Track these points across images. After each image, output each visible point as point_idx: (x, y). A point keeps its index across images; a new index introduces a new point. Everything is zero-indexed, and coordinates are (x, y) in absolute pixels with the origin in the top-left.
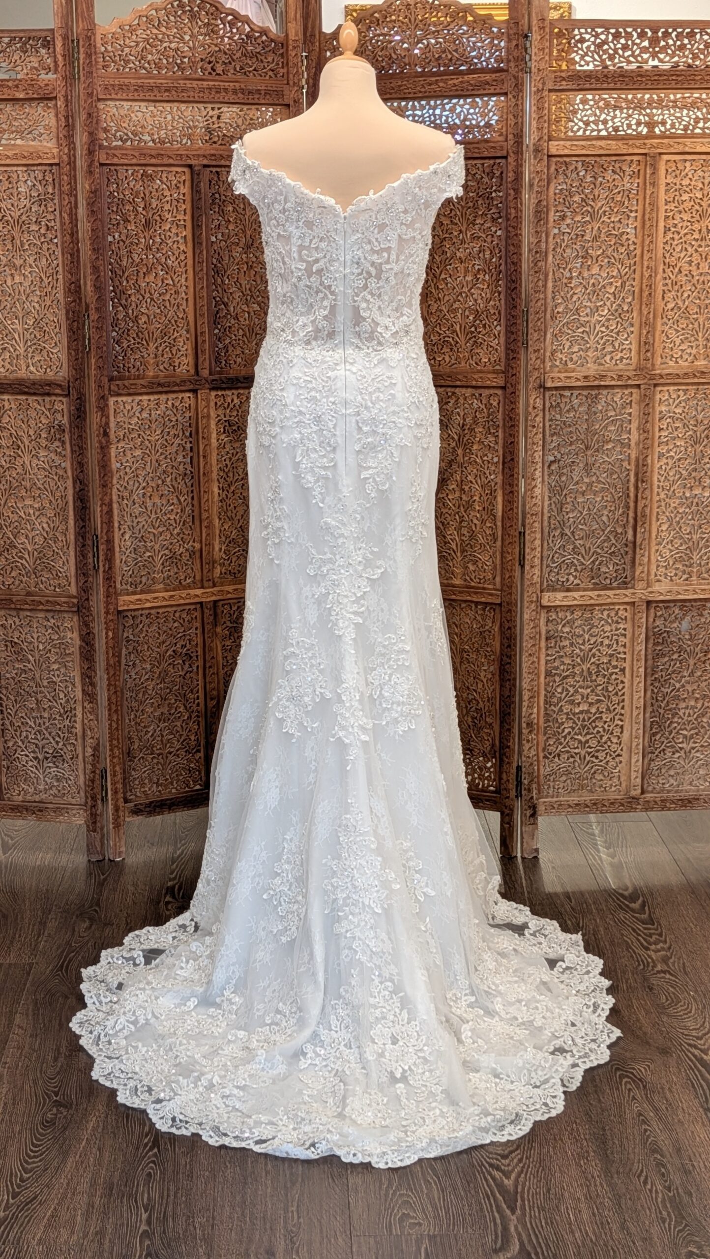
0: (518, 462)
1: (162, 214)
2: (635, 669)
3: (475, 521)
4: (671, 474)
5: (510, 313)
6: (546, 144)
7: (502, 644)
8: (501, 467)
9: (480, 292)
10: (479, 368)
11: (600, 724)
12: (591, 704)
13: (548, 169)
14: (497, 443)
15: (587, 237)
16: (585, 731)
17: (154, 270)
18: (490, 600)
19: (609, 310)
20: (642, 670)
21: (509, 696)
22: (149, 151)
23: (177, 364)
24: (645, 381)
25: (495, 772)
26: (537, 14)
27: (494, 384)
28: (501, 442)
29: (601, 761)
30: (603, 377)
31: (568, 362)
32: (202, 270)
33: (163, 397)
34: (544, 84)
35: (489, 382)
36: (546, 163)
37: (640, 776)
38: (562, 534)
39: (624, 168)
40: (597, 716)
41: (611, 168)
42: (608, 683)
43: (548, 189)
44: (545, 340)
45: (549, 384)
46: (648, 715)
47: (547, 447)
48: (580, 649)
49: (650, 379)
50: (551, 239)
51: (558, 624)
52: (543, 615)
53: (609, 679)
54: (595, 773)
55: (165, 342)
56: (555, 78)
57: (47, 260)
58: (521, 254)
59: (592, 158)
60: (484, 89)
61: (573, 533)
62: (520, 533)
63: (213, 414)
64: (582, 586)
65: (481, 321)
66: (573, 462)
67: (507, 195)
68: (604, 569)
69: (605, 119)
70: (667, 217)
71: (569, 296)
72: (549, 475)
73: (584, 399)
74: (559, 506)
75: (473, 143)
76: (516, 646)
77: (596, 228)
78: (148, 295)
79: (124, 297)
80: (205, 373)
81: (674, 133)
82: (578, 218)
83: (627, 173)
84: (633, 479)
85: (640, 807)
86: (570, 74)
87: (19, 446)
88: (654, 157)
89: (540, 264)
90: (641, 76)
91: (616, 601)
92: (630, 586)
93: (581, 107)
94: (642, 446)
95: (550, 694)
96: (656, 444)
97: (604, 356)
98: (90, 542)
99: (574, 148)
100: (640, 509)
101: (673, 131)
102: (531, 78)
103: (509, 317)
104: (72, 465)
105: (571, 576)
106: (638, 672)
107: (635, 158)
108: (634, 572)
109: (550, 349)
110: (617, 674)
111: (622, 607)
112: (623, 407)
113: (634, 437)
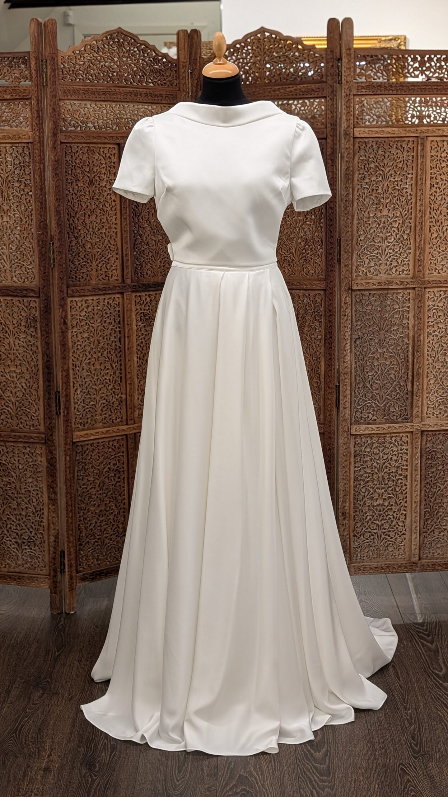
0: (335, 339)
1: (100, 176)
2: (414, 476)
4: (436, 346)
5: (328, 241)
6: (352, 130)
8: (323, 342)
9: (308, 227)
10: (308, 277)
11: (391, 513)
12: (385, 500)
14: (320, 326)
15: (380, 191)
16: (381, 518)
17: (95, 213)
19: (395, 239)
20: (418, 477)
22: (92, 135)
23: (110, 276)
24: (419, 285)
26: (345, 45)
27: (319, 288)
28: (323, 325)
29: (392, 538)
30: (390, 283)
31: (368, 273)
32: (126, 213)
33: (102, 297)
34: (350, 91)
35: (314, 286)
36: (352, 142)
37: (417, 548)
38: (365, 387)
39: (403, 146)
40: (389, 507)
41: (395, 146)
42: (396, 485)
43: (353, 159)
44: (352, 258)
45: (355, 288)
46: (422, 507)
47: (354, 329)
48: (378, 463)
49: (422, 284)
50: (356, 192)
51: (362, 446)
52: (352, 440)
53: (396, 483)
54: (387, 546)
55: (102, 261)
56: (358, 87)
57: (25, 206)
58: (336, 202)
59: (383, 139)
60: (311, 94)
61: (371, 385)
62: (336, 386)
63: (134, 309)
64: (378, 421)
65: (309, 246)
66: (371, 339)
68: (392, 409)
70: (432, 178)
71: (368, 229)
72: (355, 348)
73: (378, 297)
74: (362, 368)
76: (334, 461)
77: (386, 185)
78: (91, 230)
79: (76, 231)
80: (129, 281)
81: (436, 123)
82: (374, 178)
83: (406, 149)
84: (411, 350)
85: (417, 569)
86: (367, 84)
87: (6, 332)
88: (422, 139)
89: (348, 208)
90: (414, 86)
91: (400, 431)
92: (409, 420)
93: (375, 106)
94: (416, 328)
95: (357, 493)
96: (426, 327)
97: (391, 269)
98: (54, 397)
99: (370, 132)
100: (415, 370)
101: (435, 121)
102: (341, 87)
103: (328, 243)
104: (42, 344)
105: (370, 414)
106: (415, 478)
107: (411, 139)
108: (412, 411)
109: (355, 265)
110: (401, 479)
111: (404, 435)
112: (404, 302)
113: (411, 322)
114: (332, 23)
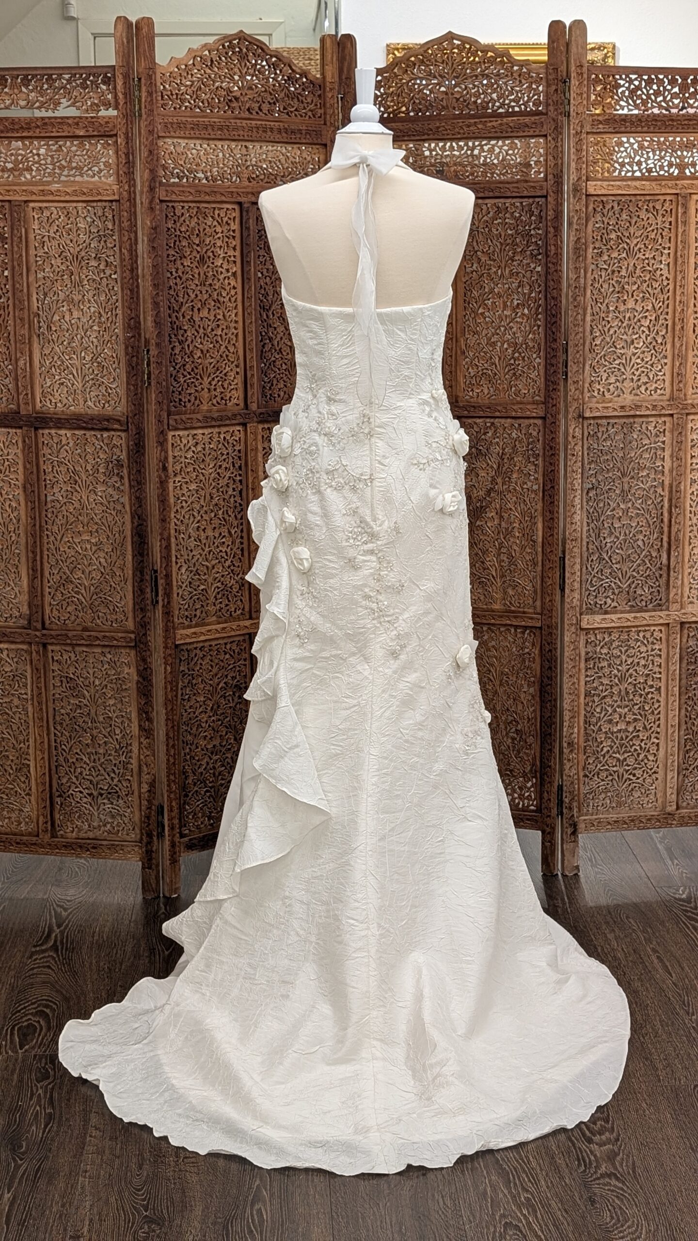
0: (558, 490)
1: (215, 250)
2: (670, 688)
3: (515, 547)
5: (550, 347)
6: (584, 184)
7: (542, 666)
8: (541, 495)
9: (519, 326)
10: (518, 399)
11: (637, 743)
12: (628, 723)
13: (587, 208)
14: (537, 471)
15: (623, 273)
16: (623, 749)
17: (207, 306)
18: (530, 623)
19: (644, 343)
20: (676, 689)
21: (550, 717)
22: (203, 189)
23: (228, 398)
24: (678, 410)
25: (535, 792)
26: (574, 58)
27: (534, 415)
28: (541, 470)
29: (638, 778)
30: (638, 407)
31: (606, 393)
32: (250, 305)
33: (216, 430)
34: (582, 127)
35: (528, 413)
36: (584, 202)
37: (675, 792)
38: (601, 559)
39: (657, 207)
40: (634, 734)
41: (646, 207)
42: (645, 702)
43: (585, 227)
44: (583, 371)
45: (587, 414)
46: (682, 733)
47: (586, 475)
48: (618, 670)
49: (682, 409)
50: (589, 274)
51: (596, 645)
52: (582, 637)
53: (644, 698)
54: (632, 790)
55: (217, 377)
56: (592, 121)
57: (106, 295)
58: (561, 290)
59: (628, 198)
60: (523, 131)
61: (610, 557)
62: (560, 558)
63: (260, 448)
64: (619, 608)
65: (520, 353)
66: (610, 489)
67: (547, 232)
68: (639, 592)
69: (639, 160)
71: (606, 329)
72: (587, 502)
73: (620, 428)
74: (597, 531)
75: (512, 183)
76: (556, 668)
77: (632, 264)
78: (201, 330)
79: (180, 332)
80: (253, 407)
82: (615, 254)
83: (661, 212)
84: (666, 505)
85: (674, 822)
86: (607, 117)
87: (76, 481)
88: (685, 197)
89: (578, 299)
90: (672, 120)
91: (651, 622)
92: (664, 608)
93: (616, 149)
94: (674, 473)
95: (589, 714)
96: (688, 471)
97: (639, 387)
98: (148, 578)
99: (610, 188)
100: (673, 534)
102: (569, 121)
103: (548, 350)
104: (130, 499)
105: (608, 599)
106: (673, 691)
107: (668, 198)
108: (668, 594)
109: (588, 380)
110: (652, 693)
111: (657, 629)
112: (657, 436)
113: (668, 464)
114: (556, 27)
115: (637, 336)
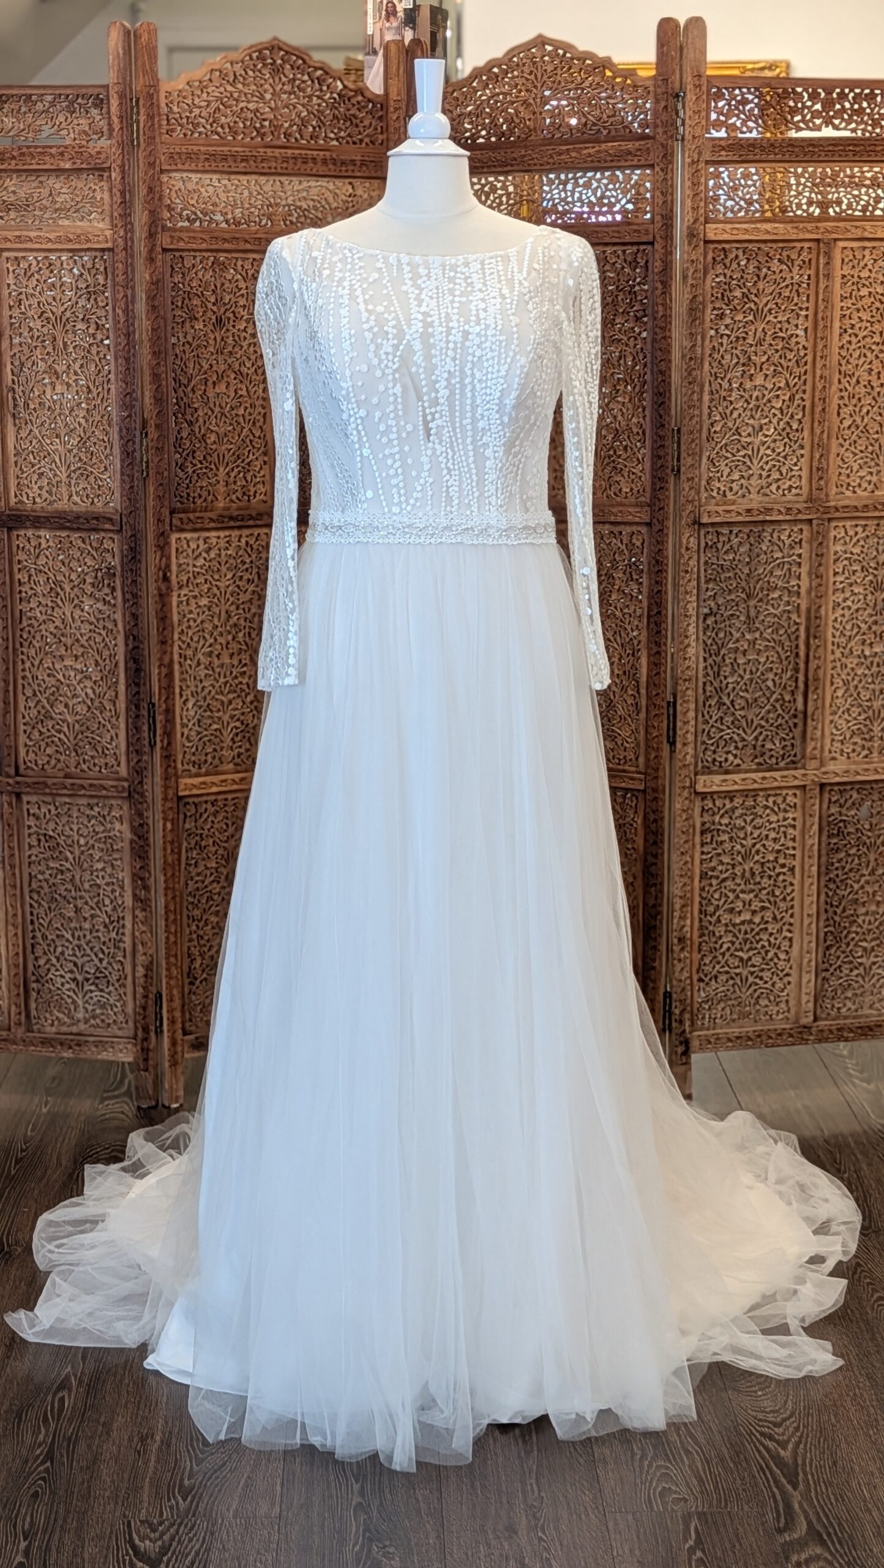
0: (666, 616)
2: (806, 867)
4: (848, 628)
5: (657, 433)
6: (703, 227)
7: (646, 841)
8: (645, 621)
9: (618, 406)
10: (618, 499)
11: (765, 937)
12: (754, 912)
13: (705, 257)
14: (640, 592)
15: (750, 340)
16: (748, 946)
17: (226, 379)
18: (631, 786)
19: (776, 429)
20: (815, 869)
21: (655, 905)
22: (221, 234)
24: (818, 515)
26: (691, 69)
27: (637, 520)
28: (645, 590)
29: (766, 982)
30: (768, 510)
31: (728, 493)
34: (700, 154)
35: (630, 517)
36: (702, 250)
37: (812, 999)
38: (721, 704)
39: (793, 257)
40: (762, 926)
41: (778, 256)
43: (704, 282)
44: (700, 466)
45: (705, 520)
46: (822, 924)
47: (703, 597)
48: (743, 846)
49: (823, 513)
50: (707, 343)
51: (714, 814)
52: (697, 804)
53: (775, 881)
54: (758, 997)
55: (238, 466)
56: (713, 146)
57: (96, 365)
58: (670, 361)
59: (756, 244)
60: (627, 160)
61: (733, 702)
62: (670, 703)
64: (743, 766)
65: (619, 442)
66: (733, 615)
67: (654, 288)
68: (769, 745)
69: (771, 197)
70: (843, 316)
71: (728, 412)
72: (705, 631)
73: (746, 537)
74: (716, 669)
75: (612, 226)
76: (663, 843)
77: (761, 329)
78: (218, 409)
79: (189, 411)
81: (851, 215)
82: (740, 317)
83: (796, 263)
84: (803, 635)
85: (812, 1037)
86: (731, 142)
88: (827, 244)
89: (694, 373)
90: (815, 146)
91: (784, 784)
92: (799, 765)
93: (743, 182)
94: (814, 594)
95: (706, 901)
96: (831, 592)
97: (769, 485)
98: (144, 712)
99: (735, 232)
100: (812, 671)
101: (850, 212)
102: (683, 147)
103: (656, 437)
104: (124, 616)
105: (730, 755)
106: (810, 871)
107: (806, 245)
108: (804, 749)
109: (705, 477)
110: (784, 874)
111: (790, 792)
112: (791, 547)
113: (805, 583)
114: (667, 27)
115: (767, 420)
